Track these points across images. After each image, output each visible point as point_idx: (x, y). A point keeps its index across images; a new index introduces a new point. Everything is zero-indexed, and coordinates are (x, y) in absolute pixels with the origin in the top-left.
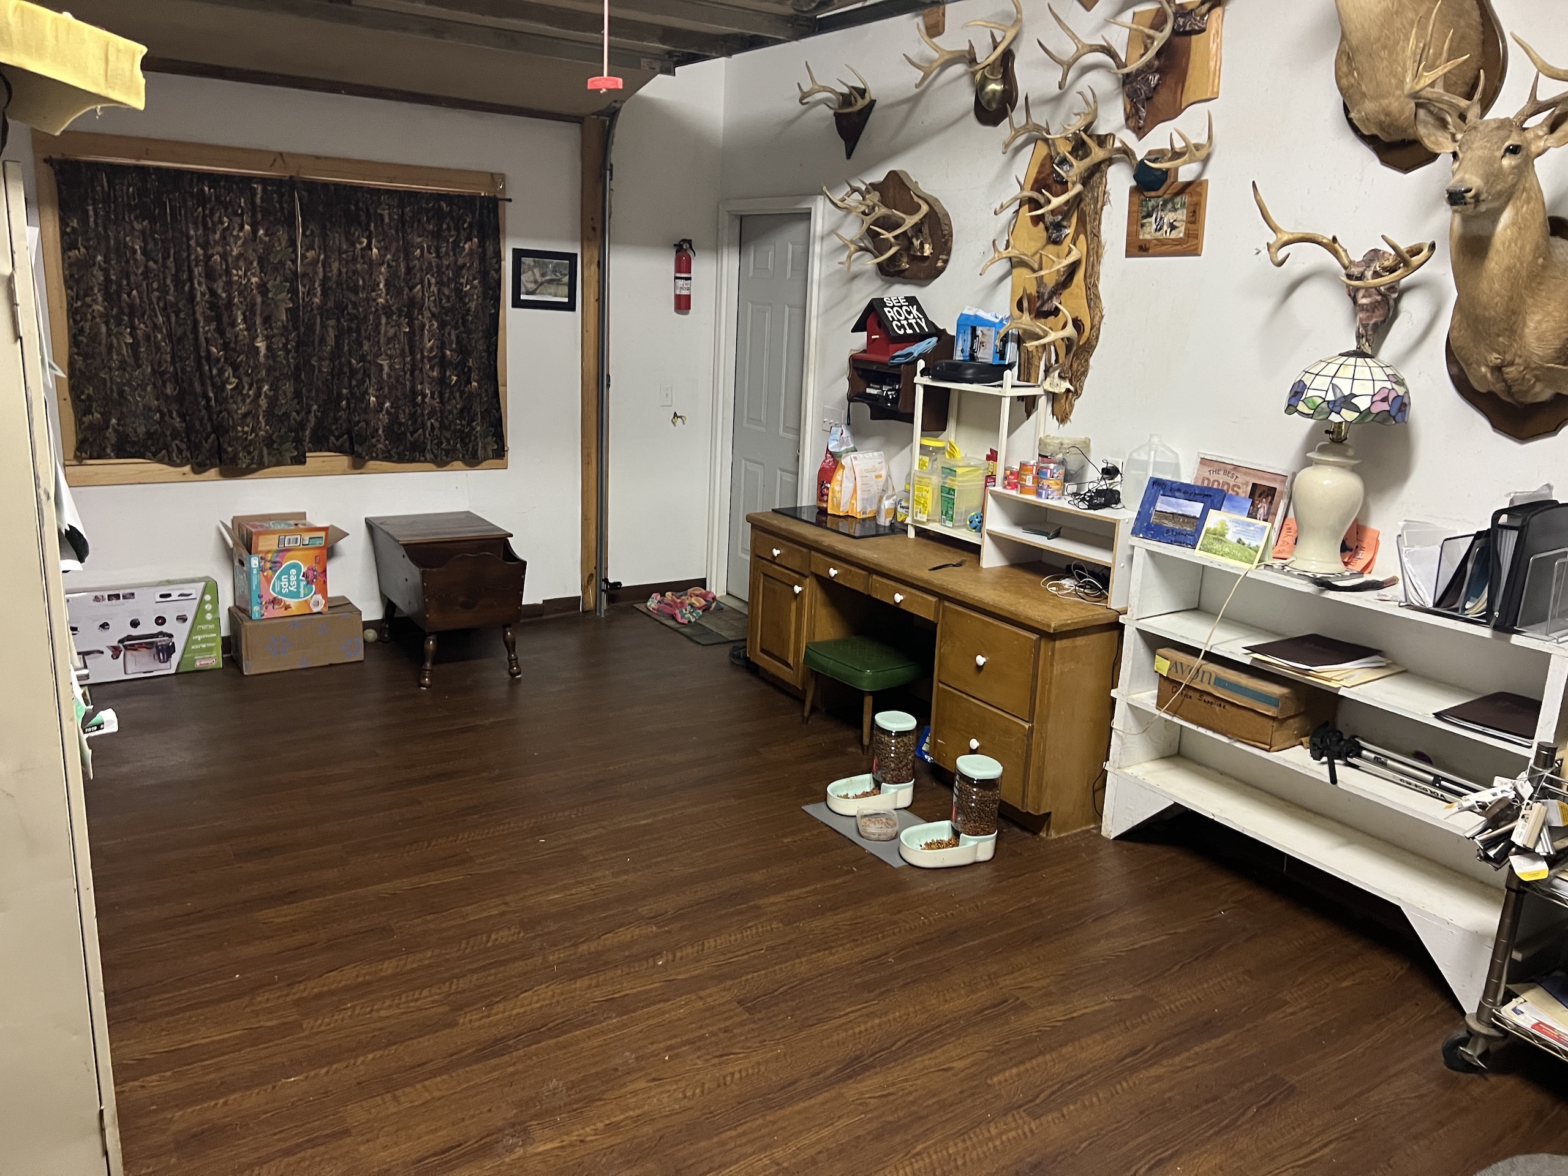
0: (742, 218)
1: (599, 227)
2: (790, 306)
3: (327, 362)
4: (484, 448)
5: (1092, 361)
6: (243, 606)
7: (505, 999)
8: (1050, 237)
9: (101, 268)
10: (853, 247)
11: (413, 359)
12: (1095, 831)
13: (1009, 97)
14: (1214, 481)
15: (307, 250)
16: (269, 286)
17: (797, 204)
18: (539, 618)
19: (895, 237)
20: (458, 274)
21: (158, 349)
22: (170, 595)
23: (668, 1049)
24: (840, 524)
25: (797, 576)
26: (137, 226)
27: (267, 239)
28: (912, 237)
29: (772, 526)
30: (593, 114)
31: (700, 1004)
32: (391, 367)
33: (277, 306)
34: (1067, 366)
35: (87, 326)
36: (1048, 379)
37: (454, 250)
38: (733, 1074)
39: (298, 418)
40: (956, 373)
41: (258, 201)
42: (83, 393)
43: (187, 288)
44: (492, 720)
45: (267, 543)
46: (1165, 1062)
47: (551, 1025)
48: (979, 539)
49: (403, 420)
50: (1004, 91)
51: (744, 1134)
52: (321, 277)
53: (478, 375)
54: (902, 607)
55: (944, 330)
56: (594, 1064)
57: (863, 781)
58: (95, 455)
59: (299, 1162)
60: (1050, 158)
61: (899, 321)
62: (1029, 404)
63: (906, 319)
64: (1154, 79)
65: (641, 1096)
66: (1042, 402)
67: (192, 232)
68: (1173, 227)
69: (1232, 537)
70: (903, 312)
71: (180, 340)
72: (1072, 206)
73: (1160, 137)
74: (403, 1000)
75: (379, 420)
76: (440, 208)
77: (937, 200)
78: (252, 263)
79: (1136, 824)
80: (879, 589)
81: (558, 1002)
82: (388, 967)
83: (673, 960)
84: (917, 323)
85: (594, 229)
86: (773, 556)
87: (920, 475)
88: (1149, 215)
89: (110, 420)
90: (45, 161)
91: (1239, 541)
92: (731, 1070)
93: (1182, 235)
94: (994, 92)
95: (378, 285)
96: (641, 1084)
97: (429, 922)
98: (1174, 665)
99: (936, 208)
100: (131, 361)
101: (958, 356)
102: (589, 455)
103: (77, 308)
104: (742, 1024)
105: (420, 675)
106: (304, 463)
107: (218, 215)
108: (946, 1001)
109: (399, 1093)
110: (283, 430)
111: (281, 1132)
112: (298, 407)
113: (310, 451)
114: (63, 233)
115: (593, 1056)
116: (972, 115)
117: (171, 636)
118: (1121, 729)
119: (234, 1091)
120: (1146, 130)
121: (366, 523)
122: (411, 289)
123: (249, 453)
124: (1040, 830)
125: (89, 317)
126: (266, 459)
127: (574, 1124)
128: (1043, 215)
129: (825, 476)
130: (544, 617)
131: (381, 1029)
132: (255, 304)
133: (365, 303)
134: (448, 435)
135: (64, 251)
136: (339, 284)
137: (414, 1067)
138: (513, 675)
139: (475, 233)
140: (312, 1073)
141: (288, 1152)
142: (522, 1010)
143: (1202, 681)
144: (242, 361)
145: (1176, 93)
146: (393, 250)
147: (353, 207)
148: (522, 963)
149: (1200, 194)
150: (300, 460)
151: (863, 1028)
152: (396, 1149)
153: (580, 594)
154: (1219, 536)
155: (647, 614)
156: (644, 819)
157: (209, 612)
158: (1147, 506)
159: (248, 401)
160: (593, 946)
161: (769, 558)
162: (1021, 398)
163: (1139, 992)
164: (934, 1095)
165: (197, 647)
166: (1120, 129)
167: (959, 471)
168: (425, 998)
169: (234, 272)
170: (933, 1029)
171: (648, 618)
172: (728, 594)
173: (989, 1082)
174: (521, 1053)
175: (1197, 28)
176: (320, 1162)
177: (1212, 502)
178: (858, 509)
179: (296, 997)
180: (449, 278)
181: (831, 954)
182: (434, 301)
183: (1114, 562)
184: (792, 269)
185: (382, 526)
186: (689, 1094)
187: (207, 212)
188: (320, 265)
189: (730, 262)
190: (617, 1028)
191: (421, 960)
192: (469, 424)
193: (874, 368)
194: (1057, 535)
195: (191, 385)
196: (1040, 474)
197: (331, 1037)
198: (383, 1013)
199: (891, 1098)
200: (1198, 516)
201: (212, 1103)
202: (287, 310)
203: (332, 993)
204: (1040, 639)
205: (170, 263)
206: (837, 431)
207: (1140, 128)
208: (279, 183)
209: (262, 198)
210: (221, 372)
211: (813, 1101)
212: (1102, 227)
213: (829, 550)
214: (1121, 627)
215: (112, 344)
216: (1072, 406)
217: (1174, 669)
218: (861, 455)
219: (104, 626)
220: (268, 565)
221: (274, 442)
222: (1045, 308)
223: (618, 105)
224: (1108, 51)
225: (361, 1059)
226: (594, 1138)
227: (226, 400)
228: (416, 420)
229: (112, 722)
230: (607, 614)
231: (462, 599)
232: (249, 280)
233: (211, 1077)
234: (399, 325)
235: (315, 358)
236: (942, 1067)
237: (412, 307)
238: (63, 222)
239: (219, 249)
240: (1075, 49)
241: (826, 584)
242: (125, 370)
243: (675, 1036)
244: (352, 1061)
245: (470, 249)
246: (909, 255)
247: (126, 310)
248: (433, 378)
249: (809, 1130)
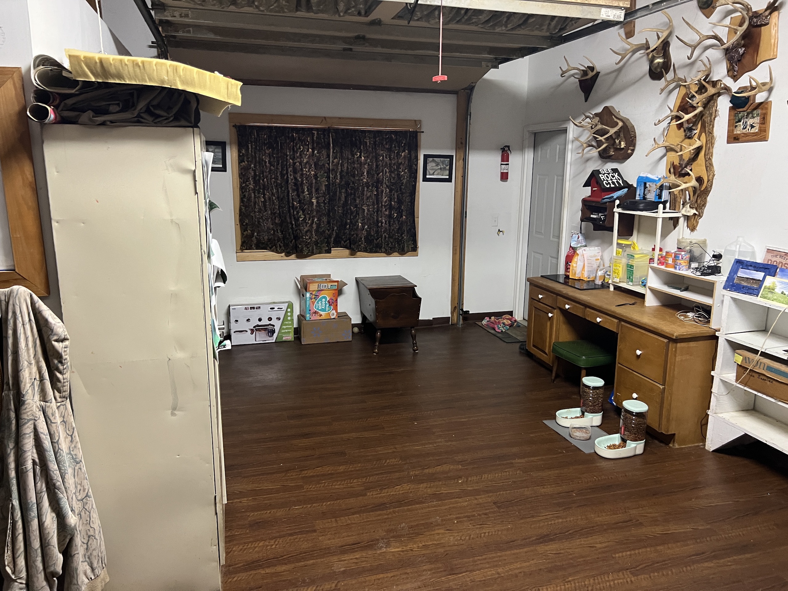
0: (535, 133)
1: (464, 142)
2: (557, 176)
3: (341, 208)
4: (408, 247)
5: (709, 198)
6: (303, 314)
7: (388, 488)
8: (686, 135)
9: (253, 170)
10: (585, 145)
11: (378, 207)
12: (702, 447)
13: (667, 66)
14: (775, 261)
15: (334, 159)
16: (318, 175)
17: (560, 126)
18: (431, 326)
19: (605, 139)
20: (398, 167)
21: (274, 203)
22: (274, 308)
23: (457, 518)
24: (576, 283)
25: (550, 308)
26: (267, 152)
27: (318, 155)
28: (615, 139)
29: (539, 283)
30: (462, 89)
31: (476, 502)
32: (368, 210)
33: (321, 184)
34: (694, 200)
35: (247, 194)
36: (684, 208)
37: (397, 156)
38: (485, 533)
39: (329, 233)
40: (635, 206)
41: (315, 138)
42: (244, 222)
43: (285, 177)
44: (402, 369)
45: (313, 287)
46: (715, 561)
47: (406, 501)
48: (645, 291)
49: (373, 234)
50: (664, 62)
51: (485, 559)
52: (340, 171)
53: (406, 213)
54: (601, 324)
55: (632, 185)
56: (423, 520)
57: (576, 411)
58: (248, 248)
59: (295, 540)
60: (686, 95)
61: (607, 181)
62: (675, 221)
63: (611, 180)
64: (741, 51)
65: (440, 536)
66: (681, 220)
67: (288, 153)
68: (752, 126)
69: (778, 290)
70: (610, 177)
71: (282, 199)
72: (698, 117)
73: (744, 81)
74: (345, 482)
75: (362, 234)
76: (392, 137)
77: (628, 120)
78: (311, 166)
79: (724, 444)
80: (589, 315)
81: (411, 492)
82: (342, 468)
83: (467, 481)
84: (617, 182)
85: (462, 143)
86: (539, 298)
87: (615, 258)
88: (740, 121)
89: (254, 233)
90: (233, 126)
91: (782, 293)
92: (484, 531)
93: (757, 131)
94: (659, 63)
95: (364, 173)
96: (442, 531)
97: (361, 452)
98: (745, 359)
99: (627, 124)
100: (263, 209)
101: (637, 198)
102: (456, 250)
103: (243, 187)
104: (494, 512)
105: (374, 347)
106: (330, 253)
107: (299, 145)
108: (599, 516)
109: (338, 519)
110: (322, 238)
111: (289, 527)
112: (329, 228)
113: (333, 247)
114: (239, 156)
115: (423, 516)
116: (648, 75)
117: (274, 326)
118: (716, 392)
119: (274, 508)
120: (738, 77)
121: (356, 280)
122: (378, 174)
123: (308, 248)
124: (670, 443)
125: (248, 190)
126: (315, 251)
127: (409, 542)
128: (682, 123)
129: (569, 259)
130: (433, 326)
131: (334, 493)
132: (312, 183)
133: (358, 181)
134: (392, 240)
135: (239, 163)
136: (347, 173)
137: (345, 510)
138: (414, 351)
139: (407, 148)
140: (305, 506)
141: (291, 535)
142: (395, 493)
143: (759, 367)
144: (306, 208)
145: (754, 56)
146: (370, 158)
147: (354, 139)
148: (398, 474)
149: (767, 109)
150: (329, 251)
151: (553, 522)
152: (333, 541)
153: (450, 316)
154: (771, 290)
155: (481, 327)
156: (464, 419)
157: (289, 316)
158: (732, 274)
159: (308, 225)
160: (431, 471)
161: (537, 299)
162: (671, 218)
163: (708, 527)
164: (583, 557)
165: (284, 331)
166: (725, 77)
167: (636, 256)
168: (354, 483)
169: (304, 169)
170: (590, 528)
171: (481, 329)
172: (524, 319)
173: (614, 556)
174: (391, 510)
175: (763, 23)
176: (303, 540)
177: (770, 272)
178: (585, 277)
179: (303, 475)
180: (394, 169)
181: (544, 488)
182: (388, 180)
183: (713, 303)
184: (559, 158)
185: (361, 281)
186: (463, 538)
187: (295, 144)
188: (340, 165)
189: (529, 155)
190: (435, 506)
191: (356, 467)
192: (401, 235)
193: (594, 204)
194: (686, 289)
195: (285, 219)
196: (676, 257)
197: (314, 493)
198: (336, 487)
199: (561, 555)
200: (761, 279)
201: (265, 512)
202: (325, 185)
203: (318, 476)
204: (669, 342)
205: (280, 167)
206: (576, 236)
207: (735, 76)
208: (323, 130)
209: (317, 137)
210: (298, 213)
211: (521, 550)
212: (715, 129)
213: (566, 296)
214: (717, 338)
215: (256, 201)
216: (697, 223)
217: (744, 361)
218: (588, 249)
219: (248, 320)
220: (314, 297)
221: (318, 243)
222: (683, 172)
223: (473, 85)
224: (716, 37)
225: (325, 504)
226: (417, 549)
227: (299, 225)
228: (378, 234)
229: (228, 345)
230: (462, 326)
231: (392, 314)
232: (310, 173)
233: (266, 502)
234: (372, 191)
235: (337, 206)
236: (590, 546)
237: (379, 182)
238: (239, 151)
239: (299, 160)
240: (699, 38)
241: (564, 312)
242: (260, 212)
243: (461, 513)
244: (321, 504)
245: (404, 155)
246: (614, 148)
247: (262, 187)
248: (386, 215)
249: (517, 562)
